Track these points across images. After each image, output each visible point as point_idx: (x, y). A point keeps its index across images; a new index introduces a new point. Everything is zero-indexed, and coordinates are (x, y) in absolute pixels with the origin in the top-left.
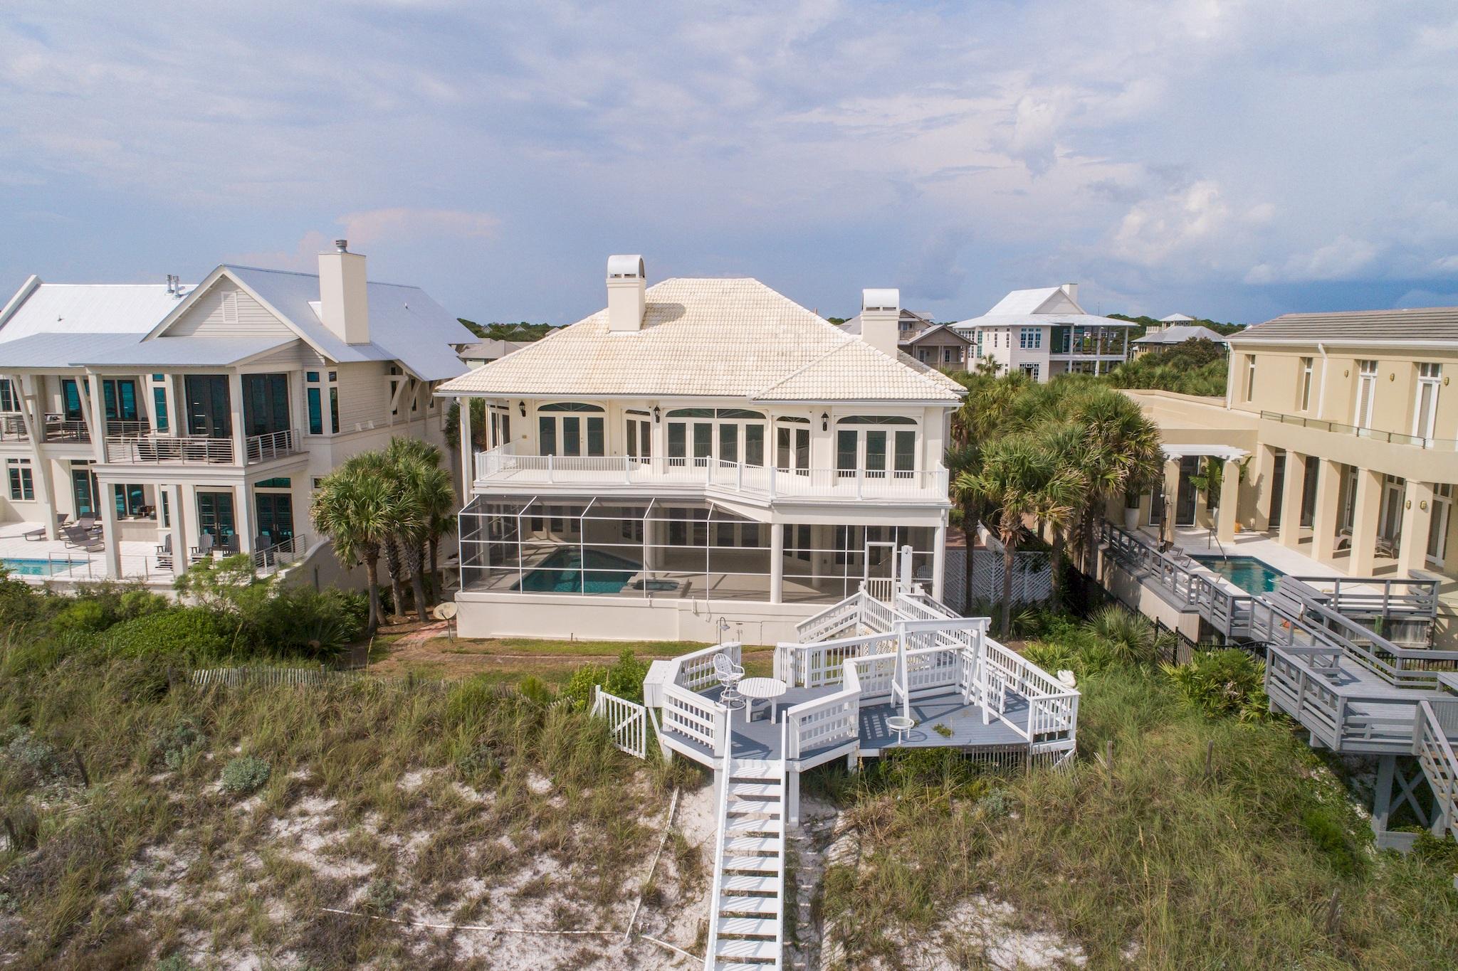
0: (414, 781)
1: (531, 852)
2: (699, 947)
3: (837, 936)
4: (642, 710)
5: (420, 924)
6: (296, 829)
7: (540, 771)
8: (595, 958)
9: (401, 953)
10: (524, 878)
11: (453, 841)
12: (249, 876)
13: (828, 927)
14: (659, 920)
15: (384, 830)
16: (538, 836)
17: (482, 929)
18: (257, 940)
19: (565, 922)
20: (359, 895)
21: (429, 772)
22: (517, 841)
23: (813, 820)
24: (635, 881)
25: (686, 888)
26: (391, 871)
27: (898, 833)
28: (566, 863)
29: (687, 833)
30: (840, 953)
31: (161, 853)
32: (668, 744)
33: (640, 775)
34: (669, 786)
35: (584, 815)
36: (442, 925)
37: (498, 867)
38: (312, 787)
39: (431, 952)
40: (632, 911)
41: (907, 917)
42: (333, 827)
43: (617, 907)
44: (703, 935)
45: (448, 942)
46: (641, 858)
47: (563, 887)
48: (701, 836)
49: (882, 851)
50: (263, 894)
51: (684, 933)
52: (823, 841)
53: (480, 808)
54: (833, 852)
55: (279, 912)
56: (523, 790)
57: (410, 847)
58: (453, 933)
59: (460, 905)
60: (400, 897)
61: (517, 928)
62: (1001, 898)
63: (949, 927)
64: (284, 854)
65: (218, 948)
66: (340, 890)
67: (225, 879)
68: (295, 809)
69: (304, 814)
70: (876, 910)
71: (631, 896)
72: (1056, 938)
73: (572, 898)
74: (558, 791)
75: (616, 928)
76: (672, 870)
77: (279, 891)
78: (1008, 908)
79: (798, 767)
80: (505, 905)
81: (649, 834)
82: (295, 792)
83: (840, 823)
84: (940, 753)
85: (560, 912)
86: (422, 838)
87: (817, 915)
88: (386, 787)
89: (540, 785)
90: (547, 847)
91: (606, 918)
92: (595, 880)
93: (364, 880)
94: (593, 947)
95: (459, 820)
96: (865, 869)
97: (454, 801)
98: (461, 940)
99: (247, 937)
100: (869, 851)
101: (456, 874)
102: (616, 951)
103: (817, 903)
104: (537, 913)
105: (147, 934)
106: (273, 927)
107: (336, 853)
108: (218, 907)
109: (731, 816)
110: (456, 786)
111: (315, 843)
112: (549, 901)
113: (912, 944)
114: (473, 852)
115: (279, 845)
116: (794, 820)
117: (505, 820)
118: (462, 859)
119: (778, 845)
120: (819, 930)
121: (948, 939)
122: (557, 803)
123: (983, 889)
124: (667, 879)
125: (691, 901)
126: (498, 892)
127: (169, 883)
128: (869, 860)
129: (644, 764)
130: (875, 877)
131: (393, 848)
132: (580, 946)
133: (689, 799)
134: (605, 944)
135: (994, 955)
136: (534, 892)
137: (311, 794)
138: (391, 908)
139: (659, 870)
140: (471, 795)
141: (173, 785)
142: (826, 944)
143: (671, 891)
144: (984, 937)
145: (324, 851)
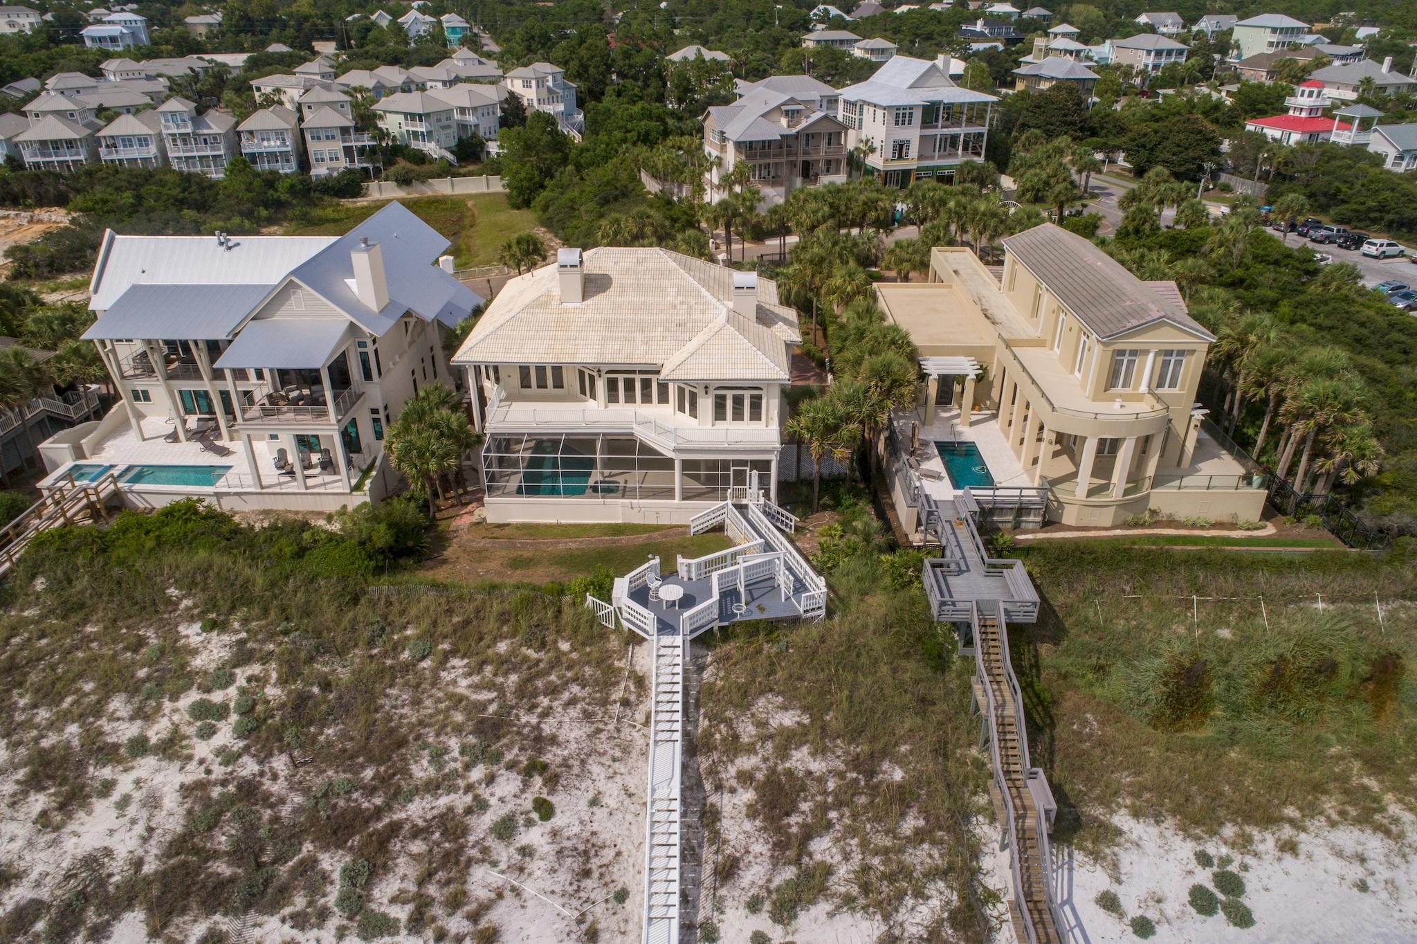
0: (503, 647)
1: (567, 683)
2: (647, 723)
3: (705, 716)
4: (611, 608)
5: (524, 719)
6: (453, 676)
7: (563, 638)
8: (602, 730)
9: (519, 733)
10: (566, 696)
11: (530, 679)
12: (439, 701)
13: (702, 711)
14: (628, 712)
15: (495, 675)
16: (569, 674)
17: (550, 720)
18: (453, 730)
19: (588, 716)
20: (492, 708)
21: (508, 641)
22: (561, 677)
23: (697, 658)
24: (617, 694)
25: (639, 695)
26: (504, 695)
27: (735, 664)
28: (583, 687)
29: (638, 668)
30: (707, 723)
31: (393, 692)
32: (626, 625)
33: (613, 637)
34: (628, 644)
35: (589, 663)
36: (534, 720)
37: (553, 691)
38: (453, 652)
39: (531, 732)
40: (616, 709)
41: (736, 706)
42: (470, 674)
43: (609, 707)
44: (648, 717)
45: (537, 727)
46: (618, 683)
47: (584, 699)
48: (645, 669)
49: (728, 673)
50: (448, 709)
51: (640, 717)
52: (701, 669)
53: (539, 661)
54: (706, 675)
55: (459, 717)
56: (558, 650)
57: (510, 683)
58: (539, 723)
59: (539, 710)
60: (512, 707)
61: (567, 720)
62: (778, 694)
63: (754, 709)
64: (451, 688)
65: (438, 735)
66: (483, 706)
67: (428, 702)
68: (448, 665)
69: (454, 668)
70: (723, 703)
71: (615, 702)
72: (799, 712)
73: (589, 704)
74: (573, 649)
75: (610, 717)
76: (632, 688)
77: (455, 708)
78: (780, 699)
79: (689, 638)
80: (560, 709)
81: (621, 669)
82: (446, 656)
83: (709, 659)
84: (758, 622)
85: (585, 711)
86: (514, 678)
87: (697, 706)
88: (490, 652)
89: (565, 646)
90: (575, 680)
91: (605, 713)
92: (598, 695)
93: (493, 700)
94: (601, 726)
95: (530, 668)
96: (720, 683)
97: (526, 659)
98: (543, 726)
99: (449, 729)
100: (722, 674)
101: (535, 695)
102: (611, 727)
103: (697, 700)
104: (574, 712)
105: (403, 730)
106: (459, 725)
107: (476, 687)
108: (431, 716)
109: (659, 656)
110: (524, 649)
111: (464, 683)
112: (579, 706)
113: (737, 718)
114: (539, 683)
115: (447, 685)
116: (688, 659)
117: (552, 667)
118: (536, 688)
119: (679, 669)
120: (698, 712)
121: (753, 715)
122: (574, 655)
123: (771, 690)
124: (630, 692)
125: (642, 702)
126: (556, 704)
127: (403, 706)
128: (722, 679)
129: (614, 632)
130: (723, 687)
131: (502, 684)
132: (595, 726)
133: (637, 648)
134: (606, 724)
135: (771, 721)
136: (572, 702)
137: (454, 656)
138: (509, 714)
139: (626, 689)
140: (531, 653)
141: (385, 654)
142: (701, 718)
143: (633, 698)
144: (768, 713)
145: (469, 686)
